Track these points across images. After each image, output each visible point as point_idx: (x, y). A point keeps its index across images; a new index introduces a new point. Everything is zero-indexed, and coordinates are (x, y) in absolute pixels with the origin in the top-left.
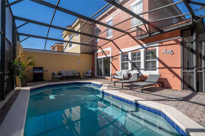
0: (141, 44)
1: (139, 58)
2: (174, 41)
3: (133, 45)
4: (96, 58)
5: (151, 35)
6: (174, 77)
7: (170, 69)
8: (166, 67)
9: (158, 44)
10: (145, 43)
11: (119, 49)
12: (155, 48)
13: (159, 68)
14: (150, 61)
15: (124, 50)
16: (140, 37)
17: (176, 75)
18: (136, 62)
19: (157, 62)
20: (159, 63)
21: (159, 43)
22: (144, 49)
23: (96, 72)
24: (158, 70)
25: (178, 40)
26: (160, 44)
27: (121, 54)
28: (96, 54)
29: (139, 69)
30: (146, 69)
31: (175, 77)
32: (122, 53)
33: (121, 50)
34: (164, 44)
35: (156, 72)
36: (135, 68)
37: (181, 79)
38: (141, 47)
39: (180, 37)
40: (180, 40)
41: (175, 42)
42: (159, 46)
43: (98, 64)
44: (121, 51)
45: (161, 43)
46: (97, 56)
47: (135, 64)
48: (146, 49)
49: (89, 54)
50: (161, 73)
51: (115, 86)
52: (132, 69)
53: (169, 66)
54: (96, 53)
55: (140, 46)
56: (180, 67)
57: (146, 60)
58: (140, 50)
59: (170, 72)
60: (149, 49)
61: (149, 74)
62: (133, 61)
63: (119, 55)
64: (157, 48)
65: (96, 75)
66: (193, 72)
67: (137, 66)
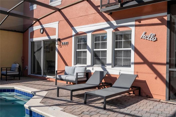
0: (107, 20)
1: (104, 45)
2: (158, 19)
3: (95, 21)
4: (30, 40)
5: (124, 6)
6: (156, 78)
7: (151, 65)
8: (145, 62)
9: (133, 23)
10: (115, 20)
11: (72, 26)
12: (130, 30)
13: (135, 63)
14: (122, 51)
15: (80, 29)
16: (106, 7)
17: (159, 75)
18: (99, 51)
19: (133, 53)
20: (136, 54)
21: (136, 21)
22: (112, 30)
23: (29, 67)
24: (133, 66)
25: (164, 17)
26: (137, 23)
27: (75, 35)
28: (31, 33)
29: (103, 64)
30: (115, 64)
31: (158, 79)
32: (77, 34)
33: (75, 28)
34: (143, 22)
35: (130, 71)
36: (97, 62)
37: (166, 82)
38: (108, 25)
39: (166, 14)
40: (166, 18)
41: (160, 20)
42: (136, 26)
43: (34, 53)
44: (75, 31)
45: (139, 21)
46: (32, 37)
47: (97, 54)
48: (116, 29)
49: (15, 31)
50: (137, 72)
51: (58, 96)
52: (93, 64)
53: (150, 60)
54: (30, 31)
55: (106, 23)
56: (165, 62)
57: (116, 49)
58: (107, 30)
59: (151, 71)
60: (121, 29)
61: (120, 73)
62: (95, 50)
63: (71, 36)
64: (133, 29)
65: (29, 73)
67: (100, 58)
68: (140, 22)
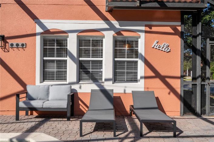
0: (105, 19)
1: (98, 53)
2: (171, 28)
5: (142, 6)
6: (169, 94)
7: (163, 79)
8: (157, 75)
9: (143, 28)
11: (34, 17)
12: (138, 36)
13: (146, 78)
14: (124, 62)
15: (52, 24)
17: (172, 90)
18: (89, 61)
19: (141, 65)
20: (146, 66)
21: (146, 26)
22: (112, 33)
24: (143, 81)
25: (177, 27)
26: (148, 29)
27: (42, 33)
29: (95, 78)
30: (115, 79)
31: (171, 94)
33: (42, 21)
34: (154, 29)
35: (140, 86)
36: (85, 76)
38: (106, 26)
39: (179, 23)
40: (179, 28)
41: (173, 30)
42: (146, 32)
44: (42, 25)
45: (150, 26)
47: (85, 65)
48: (119, 33)
50: (148, 88)
53: (163, 73)
55: (102, 22)
56: (179, 75)
58: (105, 33)
59: (163, 86)
60: (125, 34)
61: (125, 90)
62: (81, 59)
63: (34, 35)
64: (143, 35)
66: (196, 85)
67: (91, 70)
68: (151, 29)
